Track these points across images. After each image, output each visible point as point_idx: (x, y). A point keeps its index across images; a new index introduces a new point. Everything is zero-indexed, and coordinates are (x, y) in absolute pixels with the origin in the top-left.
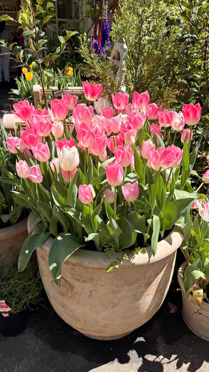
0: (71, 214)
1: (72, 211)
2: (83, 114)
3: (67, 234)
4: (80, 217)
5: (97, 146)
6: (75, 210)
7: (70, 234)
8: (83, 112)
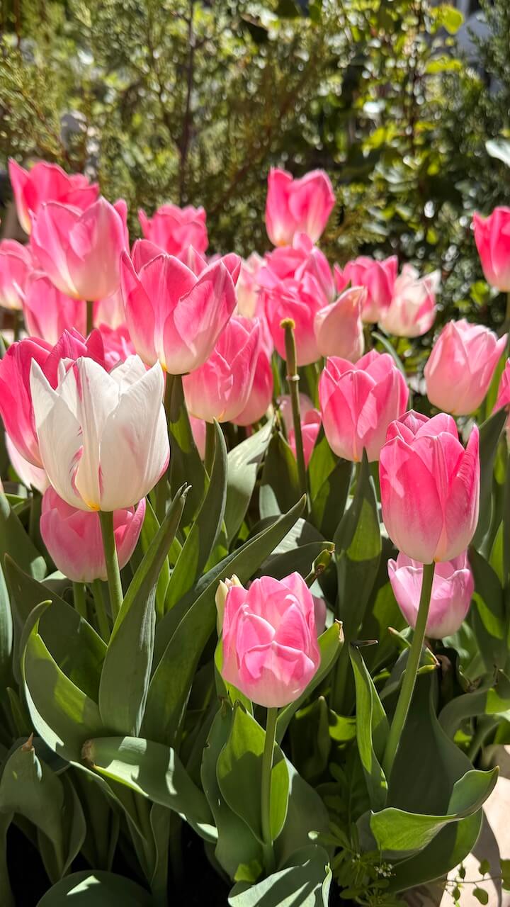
0: (123, 772)
1: (130, 757)
2: (89, 232)
3: (81, 887)
4: (169, 779)
5: (221, 364)
6: (142, 743)
7: (92, 880)
8: (89, 222)
